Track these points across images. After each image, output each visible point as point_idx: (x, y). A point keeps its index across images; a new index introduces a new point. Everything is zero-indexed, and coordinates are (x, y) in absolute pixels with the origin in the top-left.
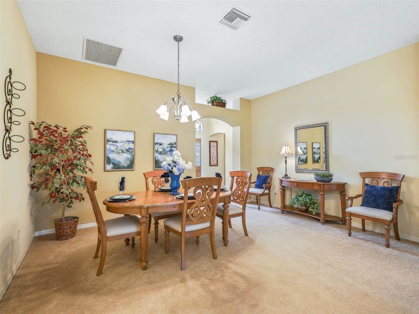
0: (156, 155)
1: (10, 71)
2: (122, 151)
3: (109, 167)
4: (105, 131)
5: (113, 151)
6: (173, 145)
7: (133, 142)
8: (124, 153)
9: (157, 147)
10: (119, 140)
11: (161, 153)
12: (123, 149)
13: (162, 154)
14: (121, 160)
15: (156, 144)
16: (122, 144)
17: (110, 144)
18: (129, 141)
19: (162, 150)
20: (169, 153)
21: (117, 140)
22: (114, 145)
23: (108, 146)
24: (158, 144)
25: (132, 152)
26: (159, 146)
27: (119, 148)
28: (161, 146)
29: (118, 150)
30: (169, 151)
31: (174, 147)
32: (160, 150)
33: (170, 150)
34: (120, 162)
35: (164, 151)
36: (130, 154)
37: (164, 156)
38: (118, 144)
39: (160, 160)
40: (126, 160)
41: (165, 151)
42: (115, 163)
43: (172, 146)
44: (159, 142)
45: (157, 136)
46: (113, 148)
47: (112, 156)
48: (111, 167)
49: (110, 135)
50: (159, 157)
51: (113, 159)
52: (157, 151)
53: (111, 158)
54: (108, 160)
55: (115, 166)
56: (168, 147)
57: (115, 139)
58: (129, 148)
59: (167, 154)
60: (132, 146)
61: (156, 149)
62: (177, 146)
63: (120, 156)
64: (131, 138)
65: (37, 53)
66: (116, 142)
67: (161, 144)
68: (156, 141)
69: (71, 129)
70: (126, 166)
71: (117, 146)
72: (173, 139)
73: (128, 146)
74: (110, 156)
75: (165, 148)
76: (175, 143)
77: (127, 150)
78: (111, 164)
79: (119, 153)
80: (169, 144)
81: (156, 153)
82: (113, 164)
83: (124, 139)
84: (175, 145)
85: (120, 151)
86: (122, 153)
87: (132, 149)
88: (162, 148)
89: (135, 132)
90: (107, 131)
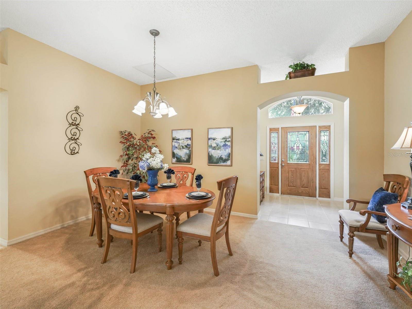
0: (210, 150)
2: (183, 147)
5: (177, 147)
6: (227, 139)
7: (190, 139)
8: (184, 148)
9: (211, 142)
10: (180, 138)
11: (214, 148)
12: (184, 145)
13: (216, 149)
14: (182, 155)
15: (209, 139)
16: (183, 141)
17: (175, 142)
18: (187, 138)
19: (216, 145)
20: (222, 148)
21: (179, 138)
22: (177, 142)
23: (173, 144)
24: (211, 139)
25: (189, 148)
26: (213, 140)
27: (181, 145)
28: (215, 141)
29: (180, 146)
30: (223, 146)
31: (229, 141)
32: (214, 145)
33: (224, 144)
34: (181, 157)
35: (217, 146)
36: (188, 150)
37: (218, 151)
38: (180, 142)
39: (214, 156)
40: (185, 155)
41: (219, 146)
43: (226, 141)
44: (213, 137)
45: (211, 131)
46: (177, 145)
47: (176, 151)
48: (175, 160)
49: (176, 135)
50: (212, 152)
51: (176, 154)
52: (211, 146)
53: (175, 153)
54: (174, 155)
55: (178, 160)
56: (222, 142)
57: (178, 137)
58: (188, 145)
59: (220, 149)
60: (189, 142)
61: (210, 144)
62: (232, 140)
63: (181, 151)
64: (188, 135)
65: (142, 87)
66: (178, 140)
67: (214, 139)
68: (209, 137)
70: (185, 160)
71: (179, 143)
73: (187, 142)
74: (174, 151)
75: (219, 143)
76: (230, 137)
77: (186, 146)
78: (175, 158)
79: (180, 149)
80: (223, 138)
81: (210, 148)
82: (177, 158)
83: (184, 137)
84: (230, 139)
85: (181, 147)
86: (183, 148)
87: (189, 145)
88: (216, 143)
89: (192, 130)
90: (173, 131)
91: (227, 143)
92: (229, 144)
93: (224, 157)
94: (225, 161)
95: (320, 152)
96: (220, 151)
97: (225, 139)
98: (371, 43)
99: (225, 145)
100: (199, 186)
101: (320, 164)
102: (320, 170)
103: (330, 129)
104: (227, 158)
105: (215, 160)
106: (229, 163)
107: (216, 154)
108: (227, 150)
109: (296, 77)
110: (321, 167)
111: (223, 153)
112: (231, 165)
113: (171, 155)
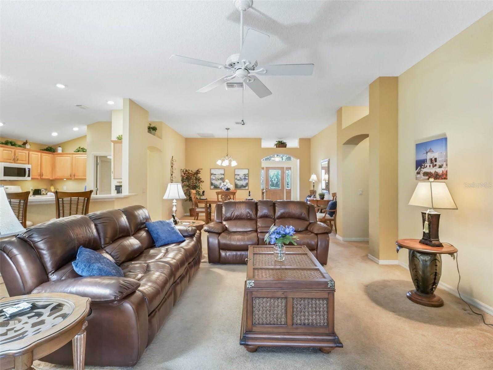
0: (236, 181)
1: (173, 157)
3: (212, 187)
4: (211, 169)
5: (214, 179)
7: (224, 174)
9: (236, 177)
10: (217, 174)
11: (239, 180)
12: (219, 178)
14: (217, 184)
15: (235, 175)
16: (218, 175)
17: (213, 176)
18: (221, 174)
22: (215, 176)
24: (237, 175)
25: (223, 180)
27: (217, 178)
30: (244, 179)
31: (247, 176)
32: (238, 178)
34: (217, 185)
35: (240, 178)
39: (238, 184)
42: (215, 185)
43: (245, 176)
45: (236, 170)
46: (214, 178)
47: (213, 182)
49: (213, 171)
51: (214, 183)
52: (236, 179)
54: (212, 184)
57: (215, 173)
58: (222, 178)
60: (223, 176)
61: (236, 178)
62: (249, 176)
63: (217, 181)
64: (222, 172)
65: (186, 139)
66: (215, 175)
67: (238, 175)
68: (236, 173)
69: (194, 171)
71: (216, 177)
72: (246, 172)
73: (221, 176)
76: (247, 174)
77: (220, 179)
78: (213, 186)
80: (244, 175)
82: (214, 186)
83: (219, 173)
84: (247, 175)
85: (217, 179)
87: (223, 178)
88: (240, 177)
89: (224, 169)
91: (246, 177)
93: (244, 185)
94: (245, 187)
95: (286, 182)
96: (242, 181)
98: (305, 138)
101: (286, 189)
102: (286, 192)
103: (291, 169)
104: (246, 185)
105: (239, 187)
106: (247, 188)
107: (240, 183)
108: (246, 181)
109: (279, 147)
110: (287, 191)
111: (243, 183)
113: (209, 184)
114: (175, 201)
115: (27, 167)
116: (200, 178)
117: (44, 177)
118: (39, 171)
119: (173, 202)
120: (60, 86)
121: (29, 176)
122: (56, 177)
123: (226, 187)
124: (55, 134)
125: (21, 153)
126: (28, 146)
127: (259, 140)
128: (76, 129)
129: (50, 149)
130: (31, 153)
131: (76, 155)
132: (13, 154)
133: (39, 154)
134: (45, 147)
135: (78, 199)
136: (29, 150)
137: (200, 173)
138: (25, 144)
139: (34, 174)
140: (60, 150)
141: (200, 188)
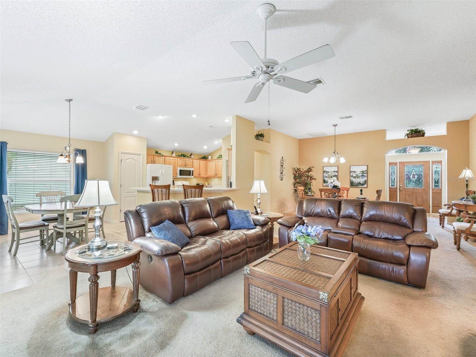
0: (352, 178)
1: (283, 157)
2: (331, 176)
4: (323, 167)
5: (327, 177)
7: (337, 172)
10: (330, 172)
11: (355, 177)
13: (356, 178)
15: (351, 172)
18: (335, 171)
20: (361, 177)
23: (324, 174)
25: (336, 177)
28: (355, 173)
30: (361, 176)
31: (365, 173)
32: (354, 175)
35: (357, 176)
37: (357, 179)
39: (354, 182)
43: (363, 173)
44: (353, 171)
45: (352, 167)
46: (327, 175)
49: (325, 169)
52: (352, 176)
53: (326, 180)
54: (324, 181)
57: (327, 171)
60: (336, 174)
61: (351, 175)
62: (368, 172)
64: (336, 169)
65: (300, 140)
66: (328, 172)
67: (354, 172)
68: (351, 171)
69: (306, 169)
71: (329, 174)
72: (364, 168)
73: (334, 174)
74: (325, 179)
75: (358, 174)
76: (366, 171)
77: (334, 176)
79: (330, 178)
80: (361, 172)
83: (332, 171)
84: (366, 172)
85: (330, 177)
87: (336, 175)
89: (338, 166)
90: (324, 167)
91: (364, 174)
92: (366, 175)
93: (362, 182)
94: (363, 185)
95: (433, 180)
96: (359, 179)
97: (363, 172)
98: (460, 120)
99: (363, 176)
100: (361, 194)
101: (432, 189)
102: (433, 193)
103: (442, 164)
104: (364, 183)
105: (355, 184)
106: (365, 186)
107: (356, 181)
108: (364, 178)
109: (412, 137)
110: (434, 191)
111: (362, 180)
112: (367, 187)
113: (322, 181)
114: (259, 195)
115: (191, 169)
116: (312, 175)
117: (201, 176)
118: (198, 172)
119: (258, 196)
120: (194, 116)
121: (192, 175)
122: (208, 176)
123: (332, 185)
124: (205, 147)
125: (188, 160)
126: (192, 157)
127: (383, 132)
128: (216, 142)
129: (205, 158)
130: (194, 160)
131: (218, 161)
132: (184, 162)
133: (198, 161)
134: (202, 157)
135: (195, 190)
136: (193, 159)
137: (312, 171)
138: (191, 155)
139: (195, 174)
140: (210, 157)
141: (311, 185)
